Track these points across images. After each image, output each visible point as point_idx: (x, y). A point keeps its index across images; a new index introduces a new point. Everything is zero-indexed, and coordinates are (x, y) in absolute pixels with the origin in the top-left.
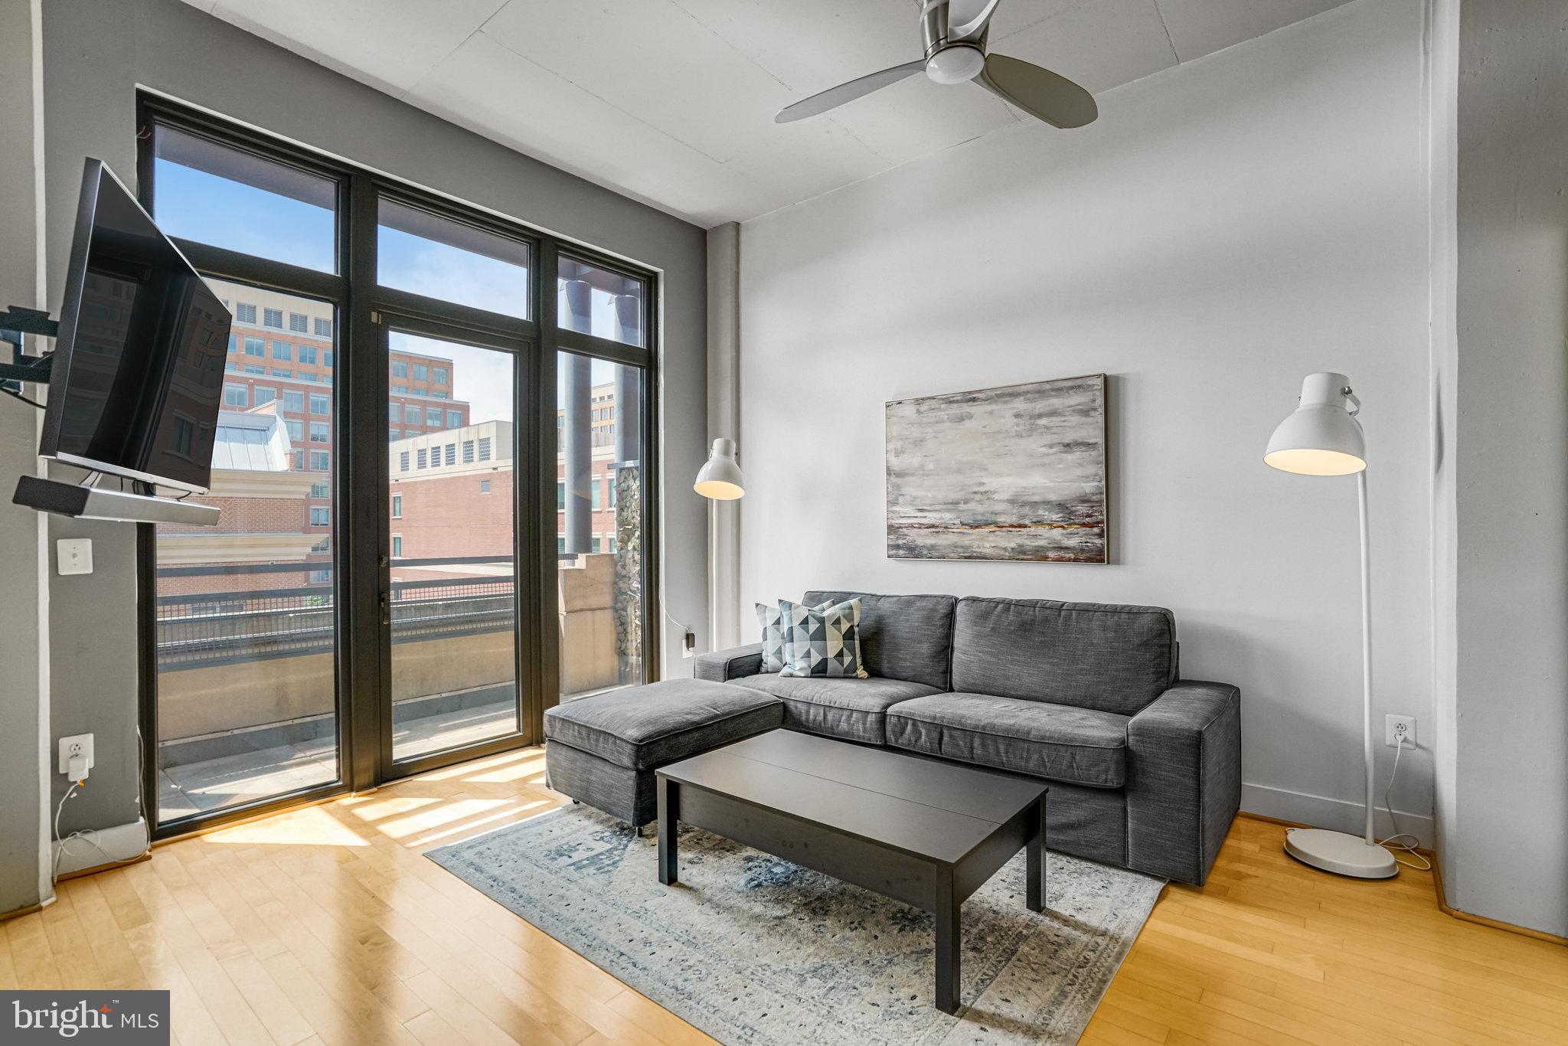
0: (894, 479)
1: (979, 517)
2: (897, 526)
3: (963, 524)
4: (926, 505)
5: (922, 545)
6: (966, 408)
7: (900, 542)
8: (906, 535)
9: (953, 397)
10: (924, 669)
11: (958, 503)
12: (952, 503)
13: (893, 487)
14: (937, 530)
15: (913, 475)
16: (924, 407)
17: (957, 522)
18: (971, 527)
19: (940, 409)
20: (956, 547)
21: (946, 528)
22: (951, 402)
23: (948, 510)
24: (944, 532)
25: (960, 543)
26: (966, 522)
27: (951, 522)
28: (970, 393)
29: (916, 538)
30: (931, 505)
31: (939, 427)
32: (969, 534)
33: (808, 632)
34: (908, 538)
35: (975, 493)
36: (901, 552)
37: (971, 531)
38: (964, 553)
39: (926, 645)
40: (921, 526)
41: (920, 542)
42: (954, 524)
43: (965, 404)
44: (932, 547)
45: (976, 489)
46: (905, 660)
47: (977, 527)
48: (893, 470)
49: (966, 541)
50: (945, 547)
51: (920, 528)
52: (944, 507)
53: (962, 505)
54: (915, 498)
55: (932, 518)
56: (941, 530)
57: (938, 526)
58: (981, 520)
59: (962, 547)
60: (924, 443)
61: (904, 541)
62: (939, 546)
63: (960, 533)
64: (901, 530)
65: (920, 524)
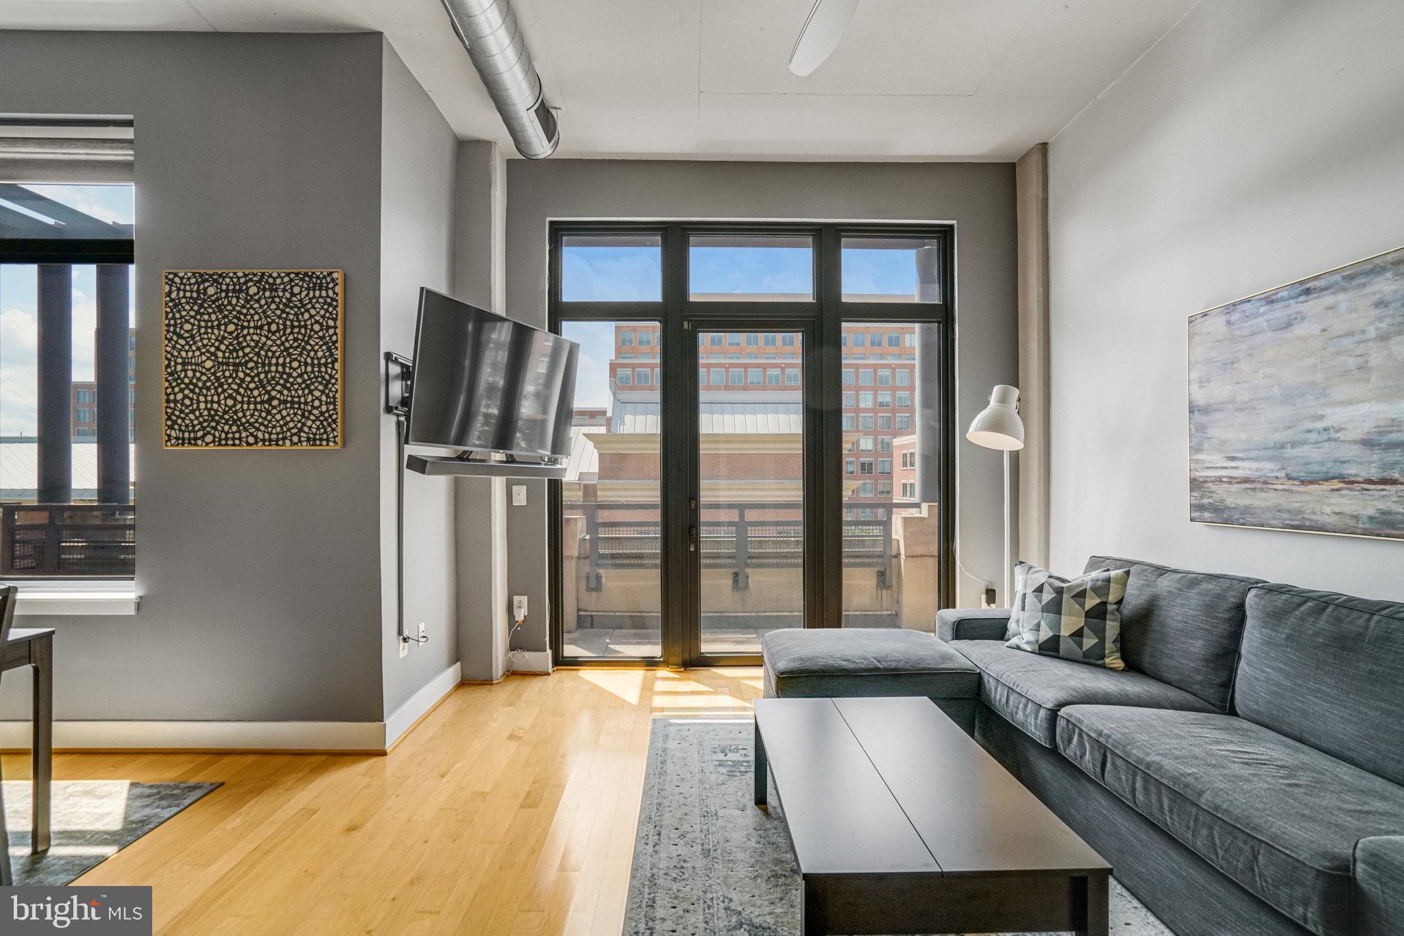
0: (1197, 416)
1: (1316, 468)
2: (1201, 479)
3: (1289, 478)
4: (1238, 451)
5: (1233, 506)
6: (1296, 307)
7: (1206, 501)
8: (1212, 492)
9: (1276, 294)
10: (1192, 674)
11: (1282, 447)
12: (1273, 448)
13: (1197, 429)
14: (1252, 486)
15: (1221, 410)
16: (1235, 316)
17: (1282, 474)
18: (1303, 483)
19: (1257, 315)
20: (1280, 511)
21: (1265, 483)
22: (1272, 302)
23: (1270, 459)
24: (1262, 490)
25: (1286, 505)
26: (1294, 475)
27: (1273, 474)
28: (1301, 283)
29: (1225, 496)
30: (1244, 451)
31: (1258, 339)
32: (1298, 492)
33: (1040, 602)
34: (1214, 495)
35: (1309, 431)
36: (1207, 515)
37: (1301, 489)
38: (1291, 520)
39: (1200, 643)
40: (1231, 480)
41: (1230, 501)
42: (1277, 478)
43: (1292, 302)
44: (1247, 510)
45: (1309, 425)
46: (1171, 658)
47: (1311, 482)
48: (1196, 406)
49: (1294, 502)
50: (1264, 510)
51: (1230, 483)
52: (1263, 453)
53: (1289, 450)
54: (1224, 442)
55: (1245, 469)
56: (1258, 486)
57: (1254, 481)
58: (1317, 473)
59: (1288, 511)
60: (1235, 365)
61: (1211, 500)
62: (1255, 508)
63: (1286, 490)
64: (1206, 485)
65: (1231, 477)
